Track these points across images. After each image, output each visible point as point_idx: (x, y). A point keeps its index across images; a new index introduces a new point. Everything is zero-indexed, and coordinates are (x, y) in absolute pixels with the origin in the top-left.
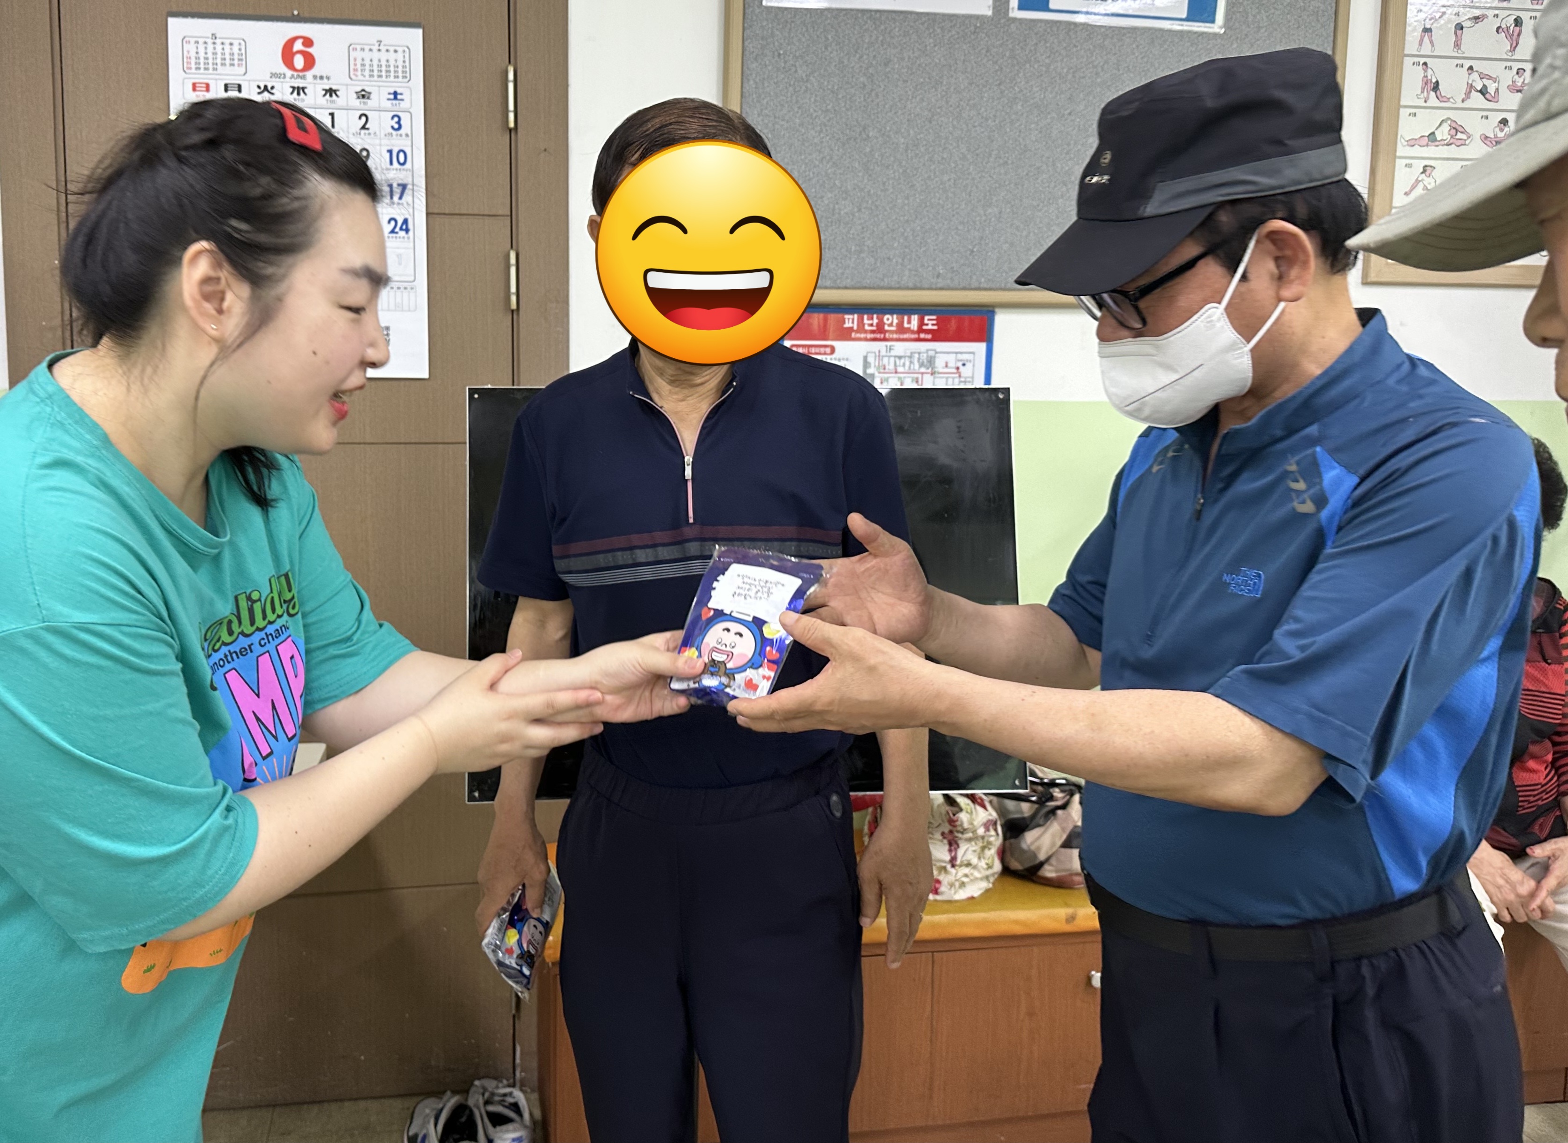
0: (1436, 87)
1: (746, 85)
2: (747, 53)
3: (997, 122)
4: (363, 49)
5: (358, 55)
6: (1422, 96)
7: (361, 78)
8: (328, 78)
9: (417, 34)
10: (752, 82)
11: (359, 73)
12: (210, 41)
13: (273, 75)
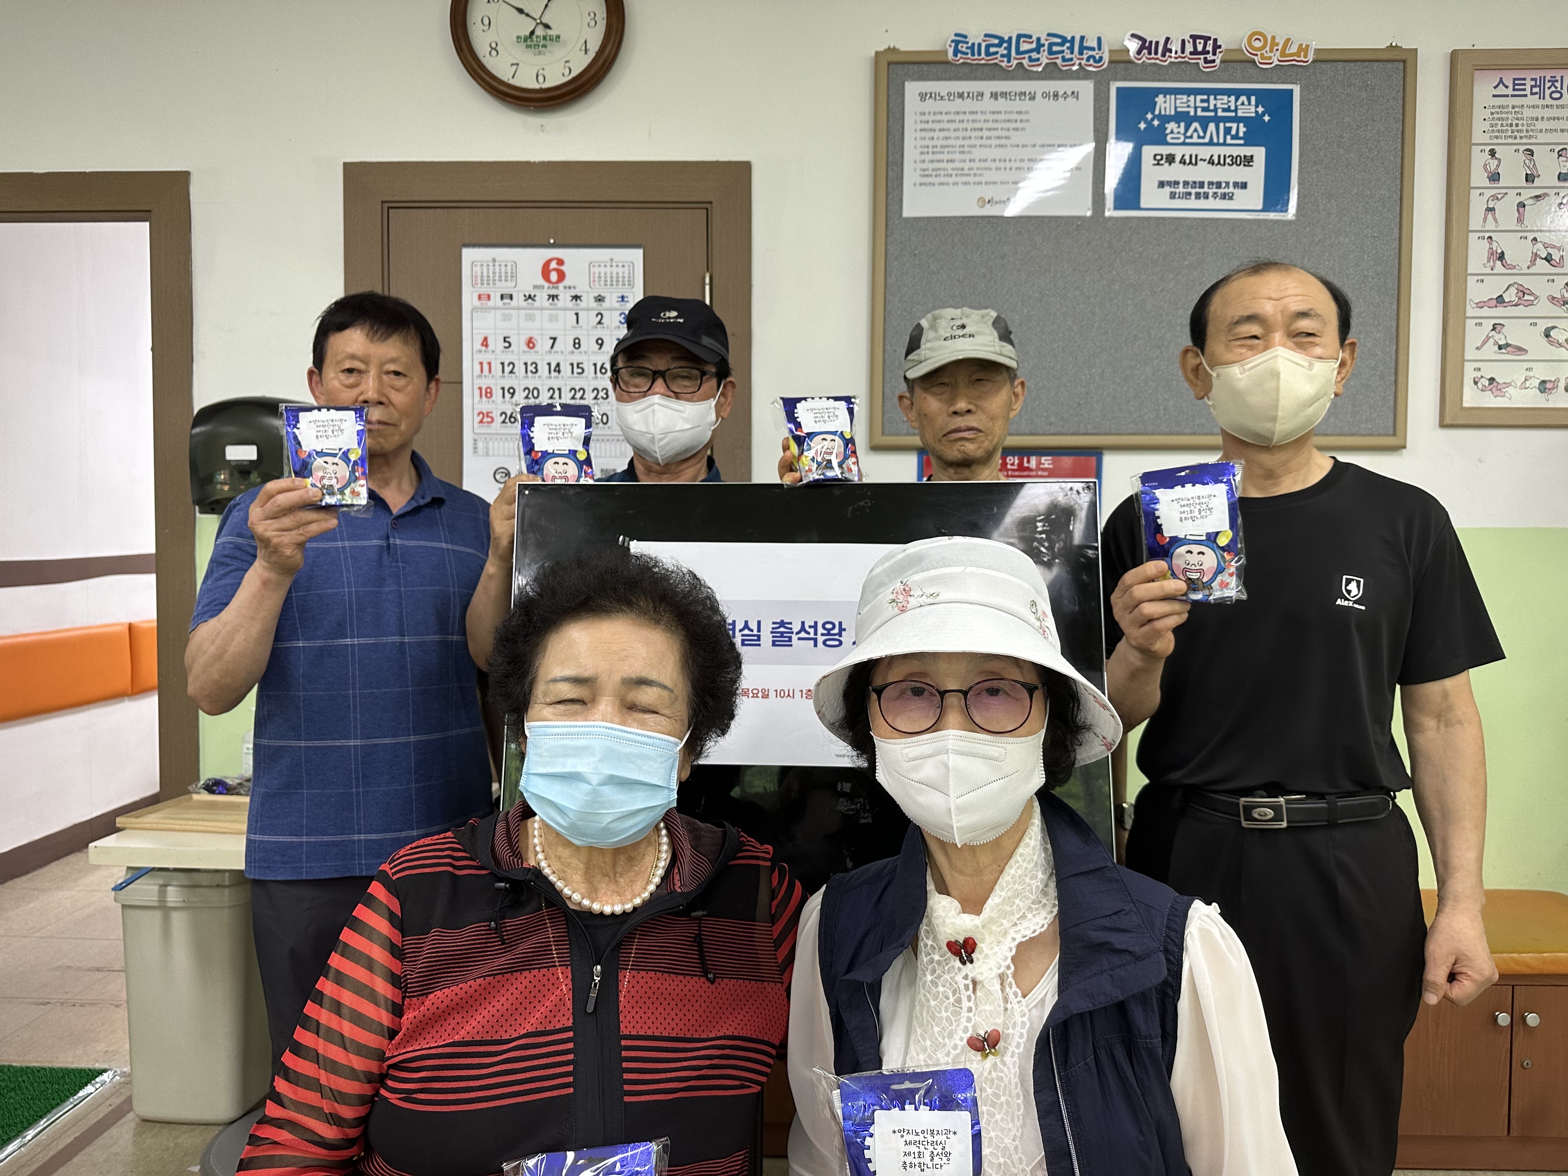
0: (1501, 257)
1: (889, 280)
2: (889, 255)
3: (1098, 299)
4: (599, 266)
5: (596, 270)
6: (1488, 265)
7: (597, 286)
8: (574, 288)
9: (640, 252)
10: (893, 277)
11: (597, 283)
12: (491, 264)
13: (535, 287)
